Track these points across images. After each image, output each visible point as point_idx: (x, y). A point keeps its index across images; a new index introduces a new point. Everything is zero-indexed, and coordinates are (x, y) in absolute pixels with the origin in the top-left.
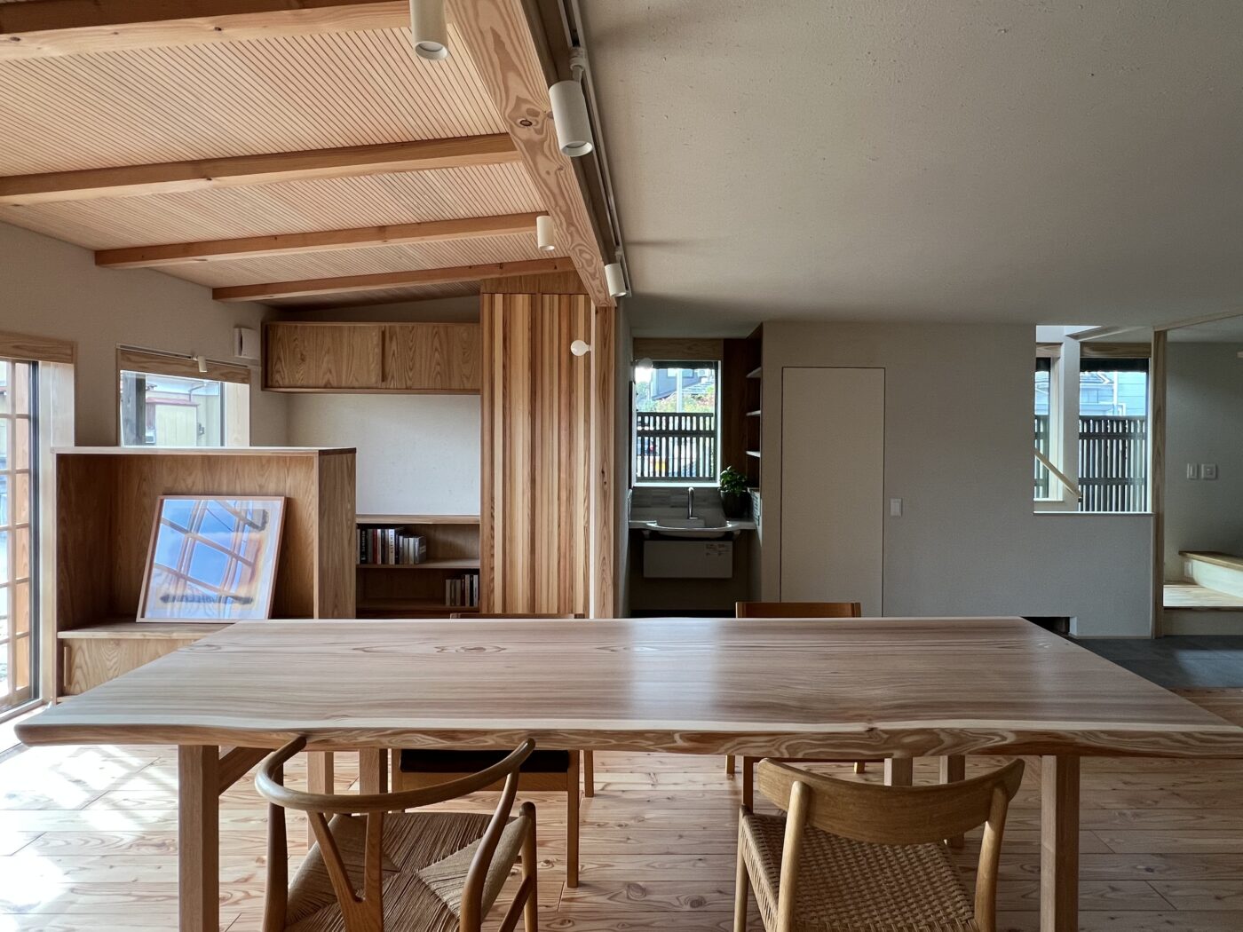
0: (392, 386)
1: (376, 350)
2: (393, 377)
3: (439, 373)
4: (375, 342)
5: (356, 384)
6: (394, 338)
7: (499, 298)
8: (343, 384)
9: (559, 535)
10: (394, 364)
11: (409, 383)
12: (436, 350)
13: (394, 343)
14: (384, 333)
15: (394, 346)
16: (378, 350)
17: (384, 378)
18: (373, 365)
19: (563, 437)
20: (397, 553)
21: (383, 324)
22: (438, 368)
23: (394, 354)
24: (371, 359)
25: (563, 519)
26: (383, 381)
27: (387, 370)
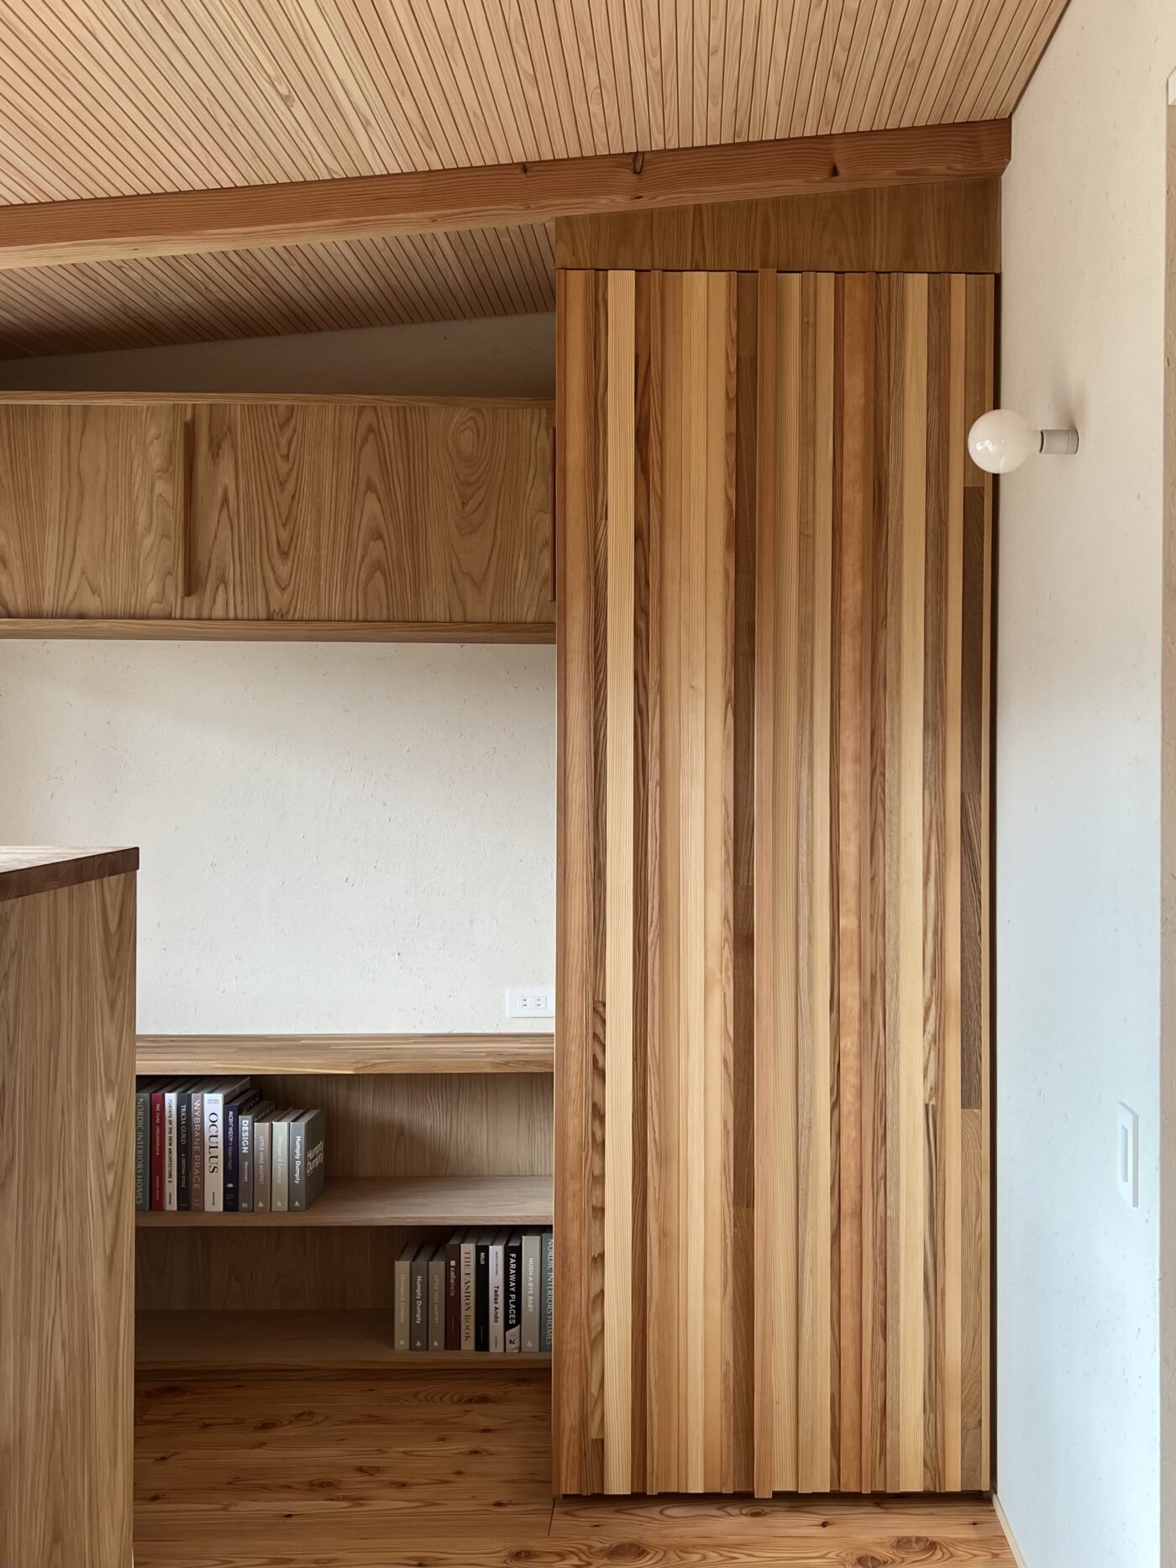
0: (219, 611)
1: (161, 487)
2: (222, 580)
3: (377, 566)
4: (157, 462)
5: (91, 603)
6: (226, 446)
7: (621, 286)
8: (48, 604)
9: (837, 1136)
10: (225, 534)
11: (279, 601)
12: (370, 487)
13: (226, 461)
14: (190, 431)
15: (226, 477)
16: (168, 490)
17: (192, 583)
18: (148, 542)
19: (847, 786)
20: (232, 1172)
21: (188, 400)
22: (376, 549)
23: (225, 500)
24: (142, 518)
25: (849, 1079)
26: (189, 591)
27: (202, 556)
